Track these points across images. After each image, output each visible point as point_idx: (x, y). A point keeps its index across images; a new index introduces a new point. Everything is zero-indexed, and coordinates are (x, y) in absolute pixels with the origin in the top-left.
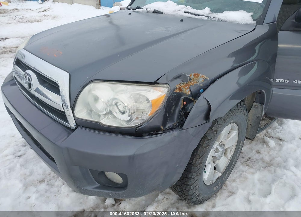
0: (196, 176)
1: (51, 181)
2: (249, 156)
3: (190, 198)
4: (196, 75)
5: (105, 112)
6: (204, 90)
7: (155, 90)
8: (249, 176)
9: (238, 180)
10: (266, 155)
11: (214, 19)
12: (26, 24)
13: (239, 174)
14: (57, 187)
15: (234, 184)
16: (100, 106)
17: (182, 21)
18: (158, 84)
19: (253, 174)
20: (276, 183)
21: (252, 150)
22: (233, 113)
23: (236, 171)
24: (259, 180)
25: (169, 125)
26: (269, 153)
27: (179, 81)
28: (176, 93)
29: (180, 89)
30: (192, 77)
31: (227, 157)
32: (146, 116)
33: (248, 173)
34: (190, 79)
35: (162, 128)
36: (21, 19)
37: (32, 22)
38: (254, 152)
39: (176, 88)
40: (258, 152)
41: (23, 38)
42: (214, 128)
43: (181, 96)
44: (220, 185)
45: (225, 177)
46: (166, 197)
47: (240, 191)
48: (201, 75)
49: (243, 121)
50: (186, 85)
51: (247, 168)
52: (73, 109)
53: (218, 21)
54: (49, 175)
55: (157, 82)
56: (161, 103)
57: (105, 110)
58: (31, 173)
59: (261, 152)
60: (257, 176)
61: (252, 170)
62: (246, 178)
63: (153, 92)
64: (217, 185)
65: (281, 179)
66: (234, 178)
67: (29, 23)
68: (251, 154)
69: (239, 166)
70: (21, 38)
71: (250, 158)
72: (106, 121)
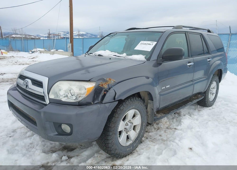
0: (112, 134)
1: (29, 149)
2: (155, 138)
3: (110, 150)
4: (110, 79)
5: (64, 96)
6: (114, 86)
7: (90, 85)
8: (152, 147)
9: (145, 149)
10: (164, 137)
11: (127, 58)
12: (19, 66)
13: (146, 146)
14: (33, 152)
15: (142, 151)
16: (62, 93)
17: (110, 59)
18: (91, 81)
19: (154, 145)
20: (166, 149)
21: (157, 134)
22: (133, 102)
23: (145, 144)
24: (157, 149)
25: (96, 102)
26: (166, 136)
27: (101, 81)
28: (100, 86)
29: (102, 85)
30: (108, 80)
31: (136, 132)
32: (84, 96)
33: (151, 145)
34: (107, 81)
35: (92, 103)
36: (16, 62)
37: (24, 65)
38: (158, 136)
39: (100, 84)
40: (160, 136)
41: (16, 74)
42: (121, 108)
43: (103, 89)
44: (131, 148)
45: (135, 144)
46: (99, 155)
47: (144, 153)
48: (112, 79)
49: (142, 109)
50: (105, 84)
51: (152, 143)
52: (48, 94)
53: (129, 59)
54: (28, 146)
55: (90, 80)
56: (91, 90)
57: (64, 94)
58: (17, 145)
59: (162, 136)
60: (157, 147)
61: (154, 144)
62: (150, 148)
63: (89, 85)
64: (129, 148)
65: (169, 147)
66: (143, 148)
67: (21, 65)
68: (156, 137)
69: (147, 142)
70: (15, 74)
71: (155, 139)
72: (64, 100)
